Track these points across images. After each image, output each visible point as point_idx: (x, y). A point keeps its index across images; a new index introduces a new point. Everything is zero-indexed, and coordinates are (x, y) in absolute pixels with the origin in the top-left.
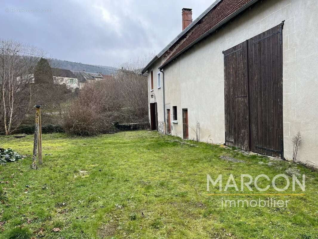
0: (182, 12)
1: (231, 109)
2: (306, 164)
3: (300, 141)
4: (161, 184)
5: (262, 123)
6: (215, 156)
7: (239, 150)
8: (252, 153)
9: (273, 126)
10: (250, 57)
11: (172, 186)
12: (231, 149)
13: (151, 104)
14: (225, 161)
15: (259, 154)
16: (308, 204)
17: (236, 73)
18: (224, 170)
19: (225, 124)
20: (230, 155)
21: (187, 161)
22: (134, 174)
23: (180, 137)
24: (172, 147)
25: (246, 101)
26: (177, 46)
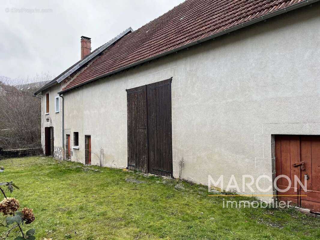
0: (81, 39)
1: (133, 138)
2: (187, 181)
3: (184, 164)
4: (80, 208)
5: (158, 150)
6: (121, 179)
7: (140, 172)
8: (150, 175)
9: (166, 152)
10: (148, 98)
11: (91, 209)
12: (133, 172)
13: (46, 128)
14: (130, 182)
15: (155, 175)
16: (190, 207)
17: (137, 108)
18: (132, 191)
19: (128, 151)
20: (133, 177)
21: (97, 186)
22: (48, 203)
23: (82, 162)
24: (76, 174)
25: (146, 132)
26: (78, 73)
